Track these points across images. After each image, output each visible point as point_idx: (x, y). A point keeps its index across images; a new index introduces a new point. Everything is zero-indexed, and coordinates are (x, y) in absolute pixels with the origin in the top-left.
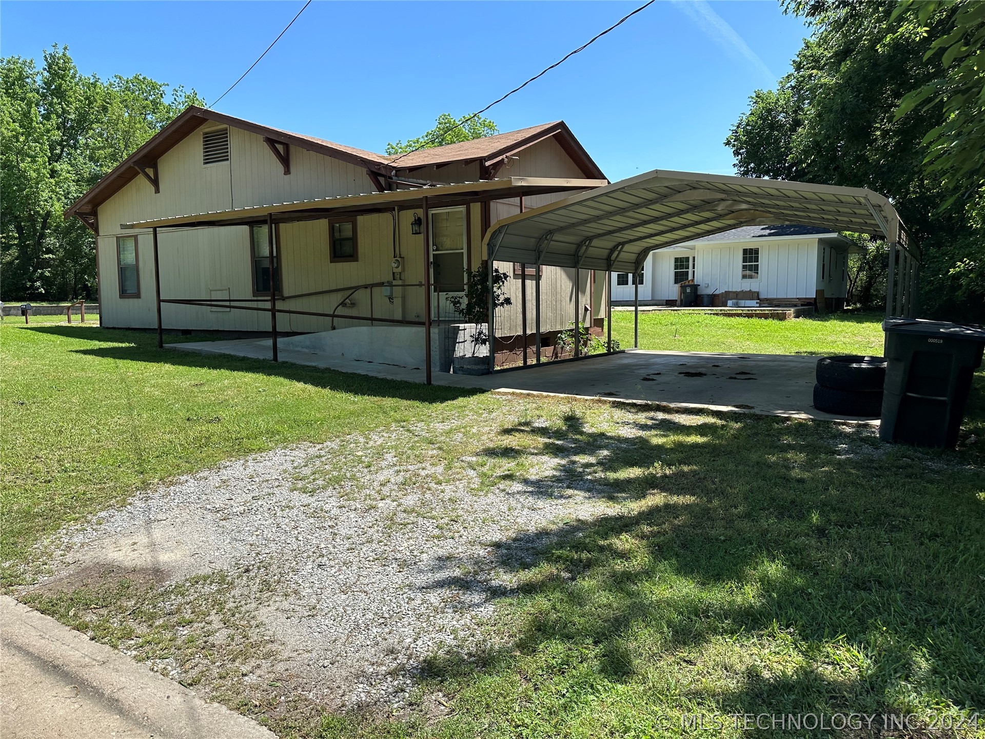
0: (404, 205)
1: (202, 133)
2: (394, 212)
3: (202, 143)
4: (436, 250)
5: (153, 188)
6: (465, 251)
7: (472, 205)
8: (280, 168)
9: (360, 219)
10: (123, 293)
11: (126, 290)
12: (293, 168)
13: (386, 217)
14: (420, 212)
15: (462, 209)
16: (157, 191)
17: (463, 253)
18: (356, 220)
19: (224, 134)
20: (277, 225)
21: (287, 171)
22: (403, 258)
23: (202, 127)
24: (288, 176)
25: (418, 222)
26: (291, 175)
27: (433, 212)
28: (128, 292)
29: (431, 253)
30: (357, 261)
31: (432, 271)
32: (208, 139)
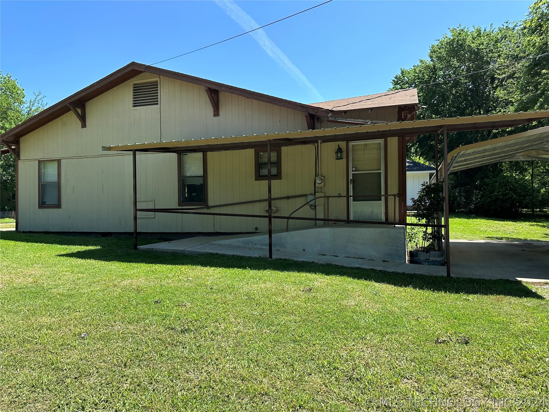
0: (326, 139)
1: (132, 84)
2: (316, 144)
3: (132, 92)
4: (355, 171)
5: (80, 124)
6: (382, 171)
7: (389, 139)
8: (210, 110)
9: (284, 149)
10: (42, 204)
11: (45, 202)
12: (222, 112)
13: (310, 148)
14: (343, 144)
15: (381, 141)
16: (84, 125)
17: (381, 173)
18: (280, 150)
19: (154, 85)
20: (205, 153)
21: (216, 113)
22: (324, 176)
23: (132, 79)
24: (217, 117)
25: (339, 150)
26: (220, 117)
27: (353, 144)
28: (47, 203)
29: (351, 173)
30: (281, 179)
31: (351, 186)
32: (137, 89)
